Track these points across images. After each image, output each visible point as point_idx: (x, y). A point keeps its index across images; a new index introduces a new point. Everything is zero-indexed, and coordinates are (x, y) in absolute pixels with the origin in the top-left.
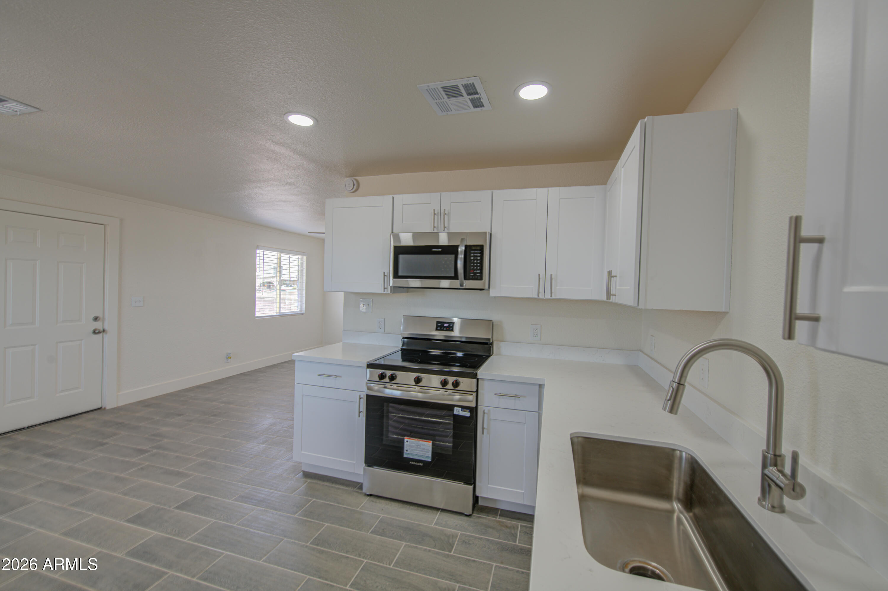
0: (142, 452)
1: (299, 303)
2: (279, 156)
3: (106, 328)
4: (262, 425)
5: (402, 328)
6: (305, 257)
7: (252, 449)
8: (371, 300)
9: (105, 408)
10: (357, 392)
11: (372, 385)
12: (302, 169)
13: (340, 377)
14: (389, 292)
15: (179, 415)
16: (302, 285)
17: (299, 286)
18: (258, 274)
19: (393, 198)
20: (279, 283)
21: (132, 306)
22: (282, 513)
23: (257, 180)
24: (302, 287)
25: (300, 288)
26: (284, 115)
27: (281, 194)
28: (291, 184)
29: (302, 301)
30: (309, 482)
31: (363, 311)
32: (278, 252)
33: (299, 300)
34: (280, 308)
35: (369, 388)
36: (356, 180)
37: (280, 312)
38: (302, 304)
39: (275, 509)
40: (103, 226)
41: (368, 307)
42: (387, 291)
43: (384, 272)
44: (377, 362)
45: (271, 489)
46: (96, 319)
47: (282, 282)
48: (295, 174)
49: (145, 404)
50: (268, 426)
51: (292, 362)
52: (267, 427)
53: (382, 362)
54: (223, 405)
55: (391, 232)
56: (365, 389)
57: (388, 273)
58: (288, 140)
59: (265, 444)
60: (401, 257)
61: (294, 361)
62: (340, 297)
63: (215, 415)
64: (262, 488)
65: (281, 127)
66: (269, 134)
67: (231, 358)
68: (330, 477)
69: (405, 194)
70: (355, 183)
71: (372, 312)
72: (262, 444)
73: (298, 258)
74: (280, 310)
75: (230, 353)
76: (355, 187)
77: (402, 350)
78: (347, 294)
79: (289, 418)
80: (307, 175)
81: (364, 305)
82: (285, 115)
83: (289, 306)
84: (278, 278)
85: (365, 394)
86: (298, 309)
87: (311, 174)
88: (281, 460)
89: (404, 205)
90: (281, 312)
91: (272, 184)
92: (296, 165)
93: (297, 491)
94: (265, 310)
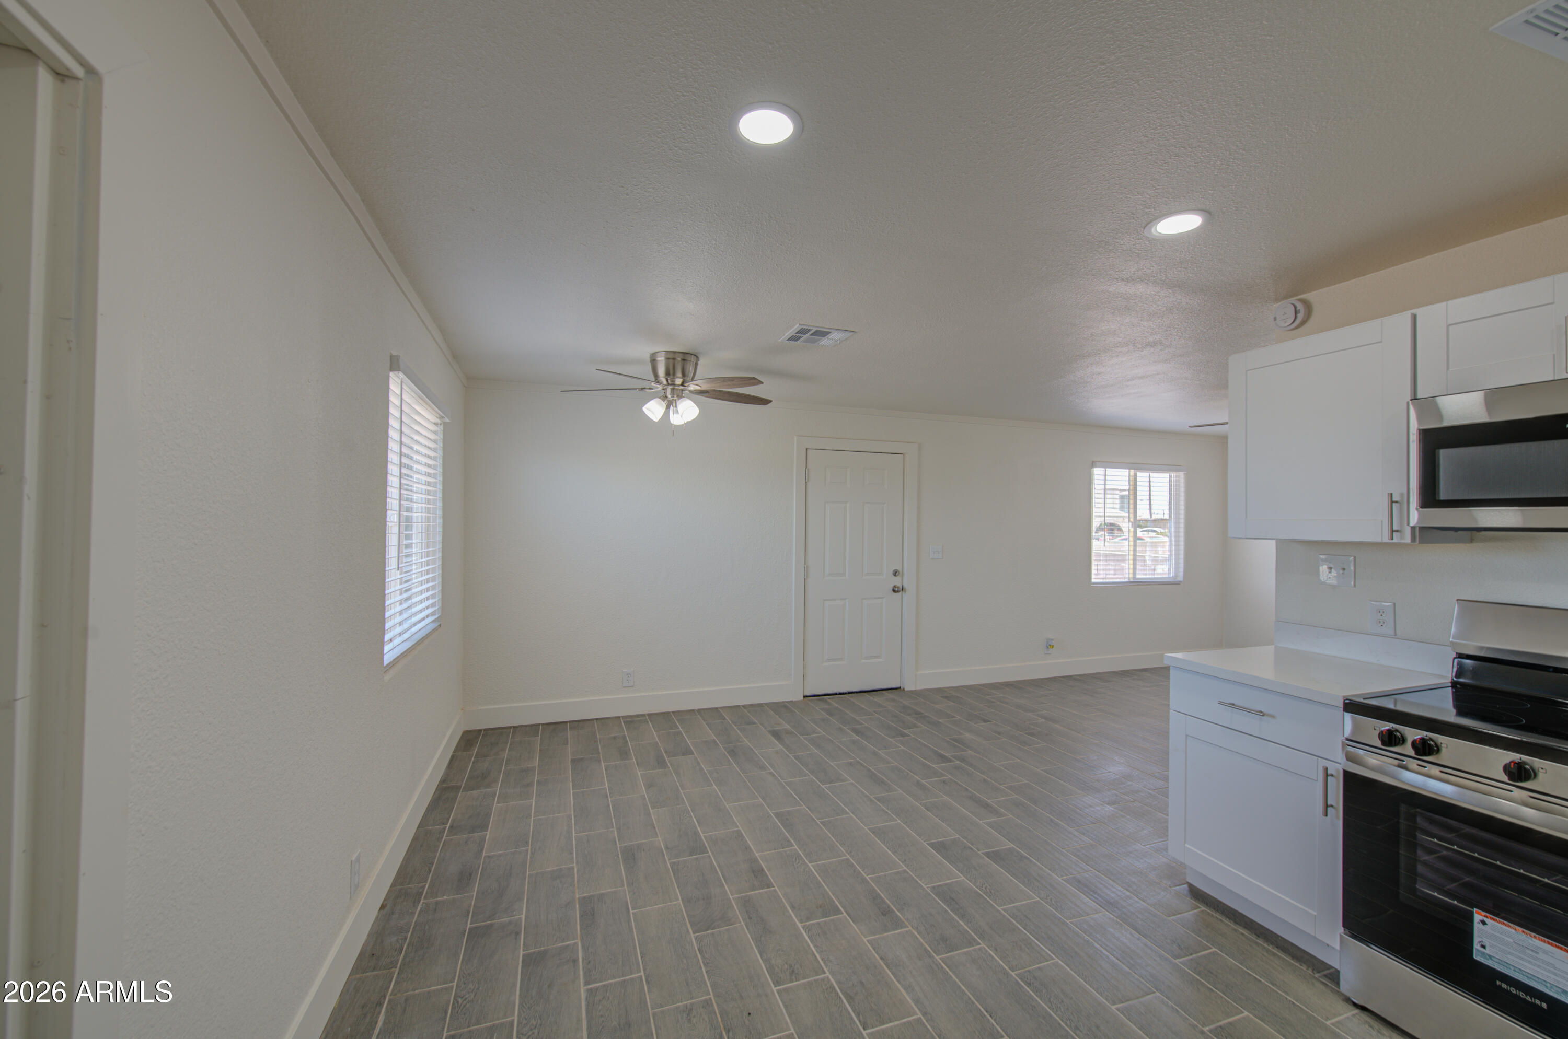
0: (943, 759)
1: (1173, 562)
2: (1134, 301)
3: (905, 586)
4: (1106, 771)
5: (1453, 630)
6: (1182, 474)
7: (1091, 806)
8: (1352, 558)
9: (904, 689)
10: (1317, 758)
11: (1361, 752)
12: (1177, 312)
13: (1273, 717)
14: (1408, 539)
15: (985, 721)
16: (1177, 528)
17: (1173, 530)
18: (1097, 510)
19: (1414, 317)
20: (1132, 525)
21: (931, 558)
22: (1149, 943)
23: (1094, 352)
24: (1177, 532)
25: (1173, 534)
26: (1144, 228)
27: (1136, 366)
28: (1154, 344)
29: (1177, 559)
30: (1202, 911)
31: (1327, 582)
32: (1130, 469)
33: (1173, 557)
34: (1135, 569)
35: (1350, 758)
36: (1304, 302)
37: (1134, 577)
38: (1177, 564)
39: (1136, 930)
40: (902, 455)
41: (1343, 573)
42: (1402, 538)
43: (1391, 494)
44: (1374, 702)
45: (1127, 890)
46: (895, 573)
47: (1138, 524)
48: (1163, 324)
49: (945, 694)
50: (1118, 776)
51: (1164, 672)
52: (1115, 777)
53: (1389, 704)
54: (1044, 720)
55: (1408, 397)
56: (1340, 757)
57: (1402, 495)
58: (1152, 268)
59: (1113, 806)
60: (1445, 456)
61: (1167, 668)
62: (1269, 549)
63: (1032, 734)
64: (1111, 882)
65: (1138, 250)
66: (1117, 270)
67: (1052, 648)
68: (1252, 921)
69: (1455, 297)
70: (1300, 306)
71: (1355, 586)
72: (1108, 804)
73: (1170, 477)
74: (1134, 573)
75: (1052, 640)
76: (1300, 317)
77: (1454, 685)
78: (1283, 545)
79: (1156, 774)
80: (1187, 321)
81: (1330, 568)
82: (1146, 228)
83: (1153, 567)
84: (1132, 516)
85: (1340, 768)
86: (1169, 573)
87: (1196, 315)
88: (1144, 846)
89: (1451, 328)
90: (1138, 576)
91: (1121, 352)
92: (1165, 308)
93: (1179, 916)
94: (1107, 572)
